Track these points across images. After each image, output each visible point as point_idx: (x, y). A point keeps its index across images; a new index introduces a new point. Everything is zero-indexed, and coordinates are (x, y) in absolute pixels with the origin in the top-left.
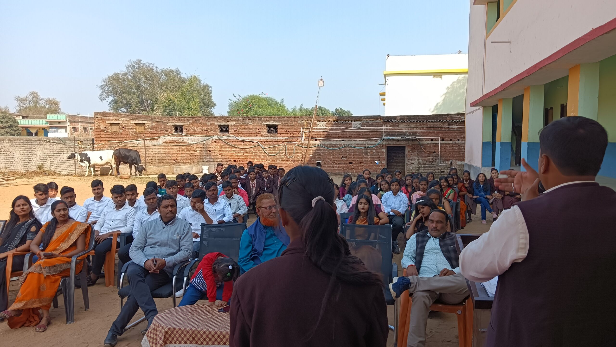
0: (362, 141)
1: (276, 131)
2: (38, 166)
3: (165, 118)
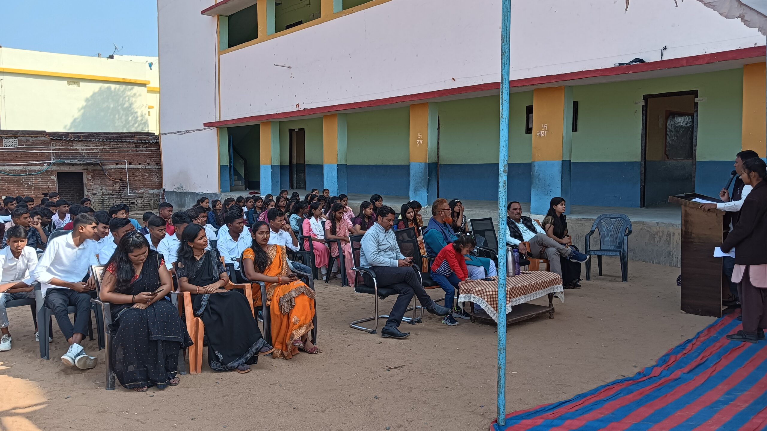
0: (20, 165)
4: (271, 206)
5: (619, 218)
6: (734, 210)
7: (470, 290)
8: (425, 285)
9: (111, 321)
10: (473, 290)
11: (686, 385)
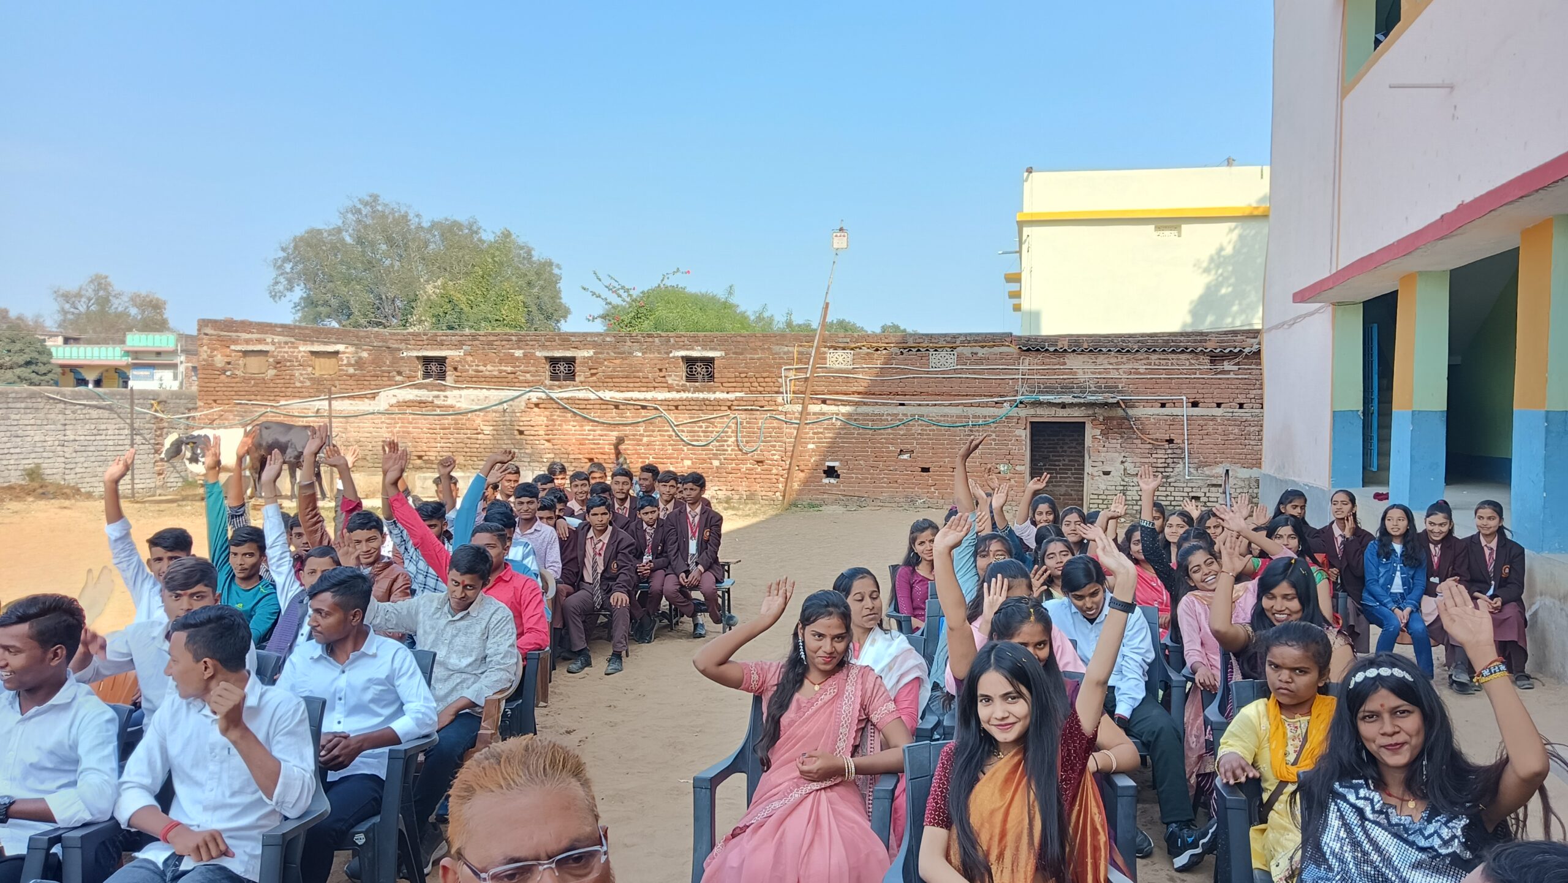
0: (958, 405)
1: (711, 377)
2: (24, 470)
3: (395, 338)
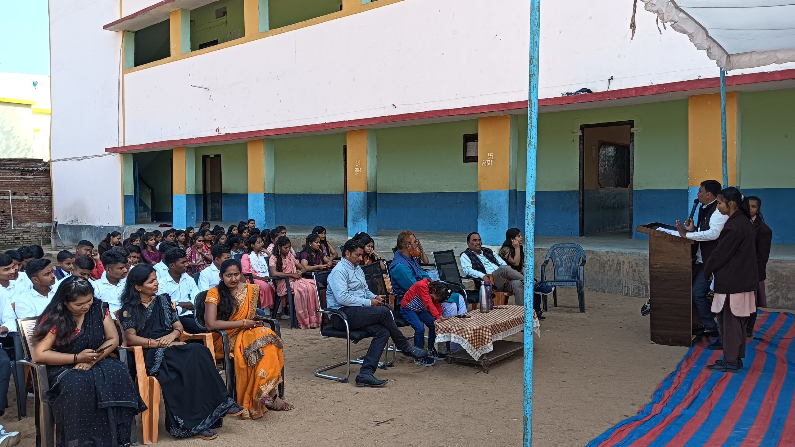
4: (199, 241)
5: (572, 248)
6: (703, 239)
7: (449, 329)
8: (400, 325)
9: (48, 387)
10: (452, 329)
11: (692, 422)
